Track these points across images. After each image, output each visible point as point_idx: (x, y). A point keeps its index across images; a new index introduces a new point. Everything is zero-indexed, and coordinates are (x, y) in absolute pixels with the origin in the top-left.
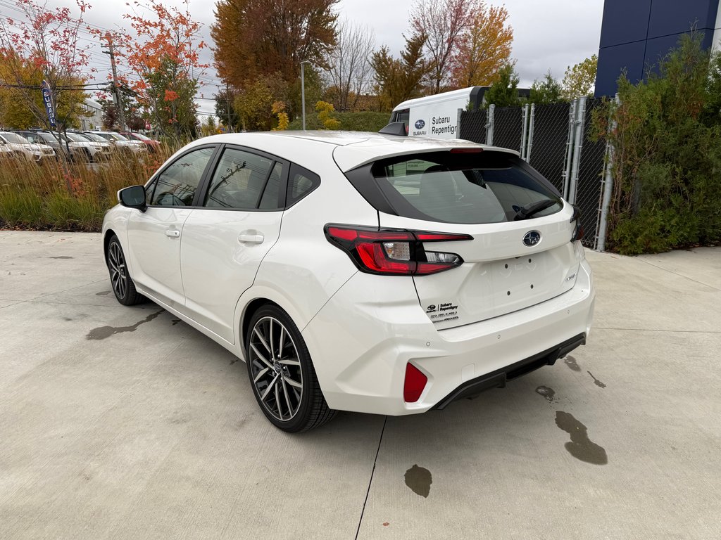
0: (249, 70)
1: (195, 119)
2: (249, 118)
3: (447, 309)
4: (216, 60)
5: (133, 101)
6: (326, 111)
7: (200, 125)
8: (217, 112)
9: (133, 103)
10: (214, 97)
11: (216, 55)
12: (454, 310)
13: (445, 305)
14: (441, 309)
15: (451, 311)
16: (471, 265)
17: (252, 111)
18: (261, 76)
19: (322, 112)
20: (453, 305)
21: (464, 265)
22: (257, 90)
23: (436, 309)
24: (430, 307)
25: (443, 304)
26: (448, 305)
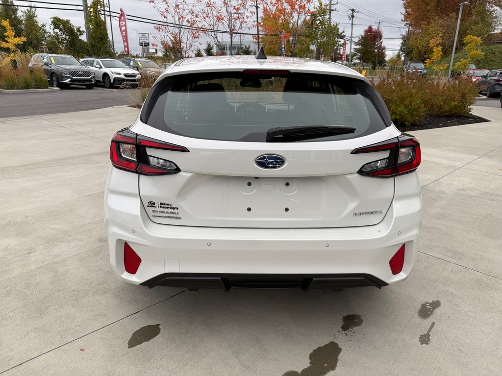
0: (429, 14)
1: (383, 54)
2: (420, 52)
3: (167, 208)
4: (406, 8)
5: (340, 41)
6: (473, 44)
7: (387, 59)
8: (401, 48)
9: (340, 43)
10: (401, 37)
11: (405, 4)
12: (175, 211)
13: (165, 204)
14: (161, 207)
15: (172, 210)
16: (189, 175)
17: (423, 47)
18: (436, 18)
19: (470, 44)
20: (173, 206)
21: (181, 173)
22: (431, 29)
23: (156, 205)
24: (150, 202)
25: (163, 203)
26: (167, 205)
